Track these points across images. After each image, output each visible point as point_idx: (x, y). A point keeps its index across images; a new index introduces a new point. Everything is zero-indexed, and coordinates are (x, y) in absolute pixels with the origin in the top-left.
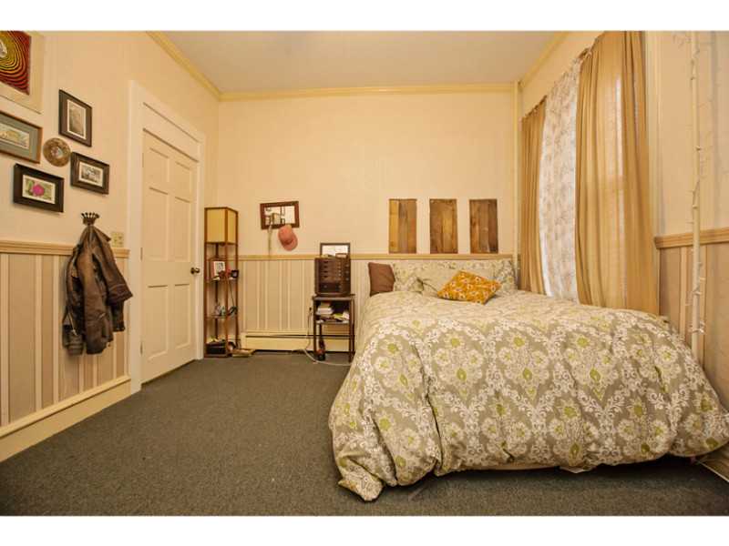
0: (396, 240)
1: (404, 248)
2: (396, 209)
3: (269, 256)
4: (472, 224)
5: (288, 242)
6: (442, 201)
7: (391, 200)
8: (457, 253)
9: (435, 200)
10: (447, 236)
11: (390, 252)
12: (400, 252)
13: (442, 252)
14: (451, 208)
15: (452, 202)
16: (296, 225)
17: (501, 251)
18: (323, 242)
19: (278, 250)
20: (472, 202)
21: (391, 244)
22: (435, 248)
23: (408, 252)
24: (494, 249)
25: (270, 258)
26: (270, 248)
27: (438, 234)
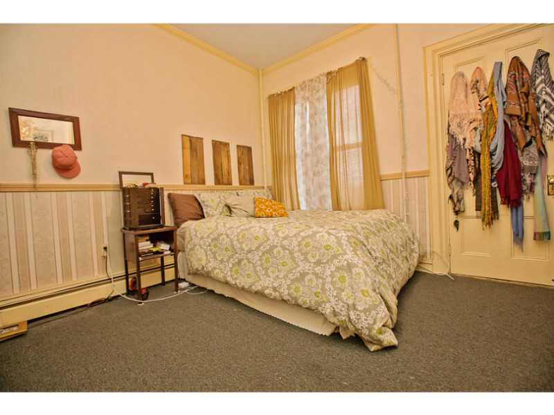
0: (189, 172)
1: (196, 180)
2: (188, 145)
3: (35, 186)
4: (239, 163)
5: (65, 168)
6: (221, 143)
7: (183, 135)
8: (231, 184)
9: (216, 142)
10: (225, 172)
11: (185, 183)
12: (192, 183)
13: (223, 184)
14: (226, 149)
15: (227, 145)
16: (77, 146)
17: (256, 184)
18: (121, 170)
19: (49, 177)
20: (238, 146)
21: (185, 177)
22: (218, 181)
23: (199, 184)
24: (252, 182)
25: (35, 189)
26: (34, 175)
27: (219, 170)
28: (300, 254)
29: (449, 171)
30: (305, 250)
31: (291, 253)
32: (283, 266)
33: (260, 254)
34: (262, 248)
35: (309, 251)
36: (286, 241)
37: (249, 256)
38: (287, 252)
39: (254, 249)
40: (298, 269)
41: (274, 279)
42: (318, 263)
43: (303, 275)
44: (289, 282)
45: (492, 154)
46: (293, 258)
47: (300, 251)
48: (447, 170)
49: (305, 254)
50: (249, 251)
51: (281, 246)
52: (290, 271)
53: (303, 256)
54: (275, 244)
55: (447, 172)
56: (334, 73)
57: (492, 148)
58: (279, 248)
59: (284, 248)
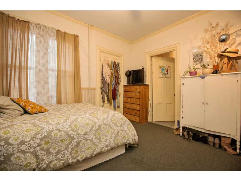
28: (113, 125)
29: (102, 89)
30: (115, 122)
31: (109, 126)
32: (108, 133)
33: (94, 132)
34: (93, 129)
35: (117, 122)
36: (105, 121)
37: (86, 137)
38: (107, 126)
39: (88, 131)
40: (116, 131)
41: (105, 142)
42: (121, 125)
43: (118, 132)
44: (113, 139)
45: (112, 85)
46: (111, 128)
47: (113, 123)
48: (101, 89)
49: (116, 124)
50: (86, 133)
51: (103, 124)
52: (112, 134)
53: (115, 125)
54: (100, 124)
55: (101, 90)
56: (62, 32)
57: (113, 84)
58: (103, 126)
59: (105, 125)
